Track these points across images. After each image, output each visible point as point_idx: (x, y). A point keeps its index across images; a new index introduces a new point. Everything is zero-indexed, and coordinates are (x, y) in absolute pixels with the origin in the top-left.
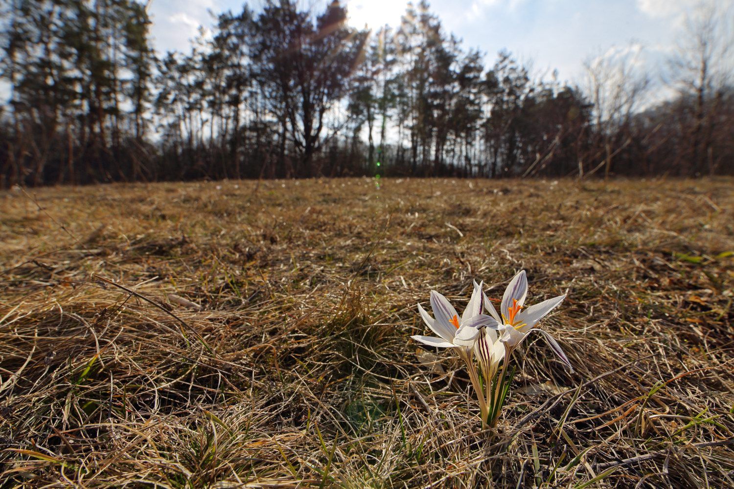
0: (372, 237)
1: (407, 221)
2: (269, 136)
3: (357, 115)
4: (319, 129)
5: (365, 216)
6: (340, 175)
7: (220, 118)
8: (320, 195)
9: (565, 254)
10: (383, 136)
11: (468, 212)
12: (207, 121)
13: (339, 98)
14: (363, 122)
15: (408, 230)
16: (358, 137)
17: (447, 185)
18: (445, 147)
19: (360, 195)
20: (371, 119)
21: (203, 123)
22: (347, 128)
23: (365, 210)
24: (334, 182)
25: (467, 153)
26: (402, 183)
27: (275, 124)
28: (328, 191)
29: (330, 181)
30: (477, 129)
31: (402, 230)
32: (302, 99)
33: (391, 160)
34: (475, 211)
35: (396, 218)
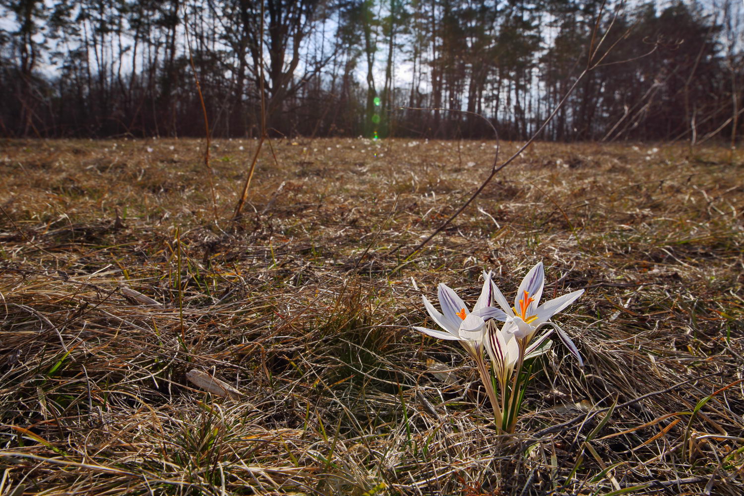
0: (373, 226)
1: (423, 205)
2: (219, 73)
3: (351, 43)
4: (294, 64)
5: (363, 197)
6: (324, 133)
7: (146, 44)
8: (297, 164)
9: (643, 256)
10: (389, 75)
11: (513, 194)
12: (128, 48)
13: (324, 18)
14: (359, 54)
15: (424, 217)
16: (352, 76)
17: (485, 152)
18: (484, 93)
19: (355, 164)
20: (371, 49)
21: (123, 51)
22: (335, 62)
23: (363, 187)
24: (316, 144)
25: (518, 102)
26: (418, 147)
27: (229, 55)
28: (307, 159)
29: (310, 143)
30: (534, 66)
31: (415, 217)
32: (268, 20)
33: (401, 112)
34: (524, 193)
35: (407, 200)
